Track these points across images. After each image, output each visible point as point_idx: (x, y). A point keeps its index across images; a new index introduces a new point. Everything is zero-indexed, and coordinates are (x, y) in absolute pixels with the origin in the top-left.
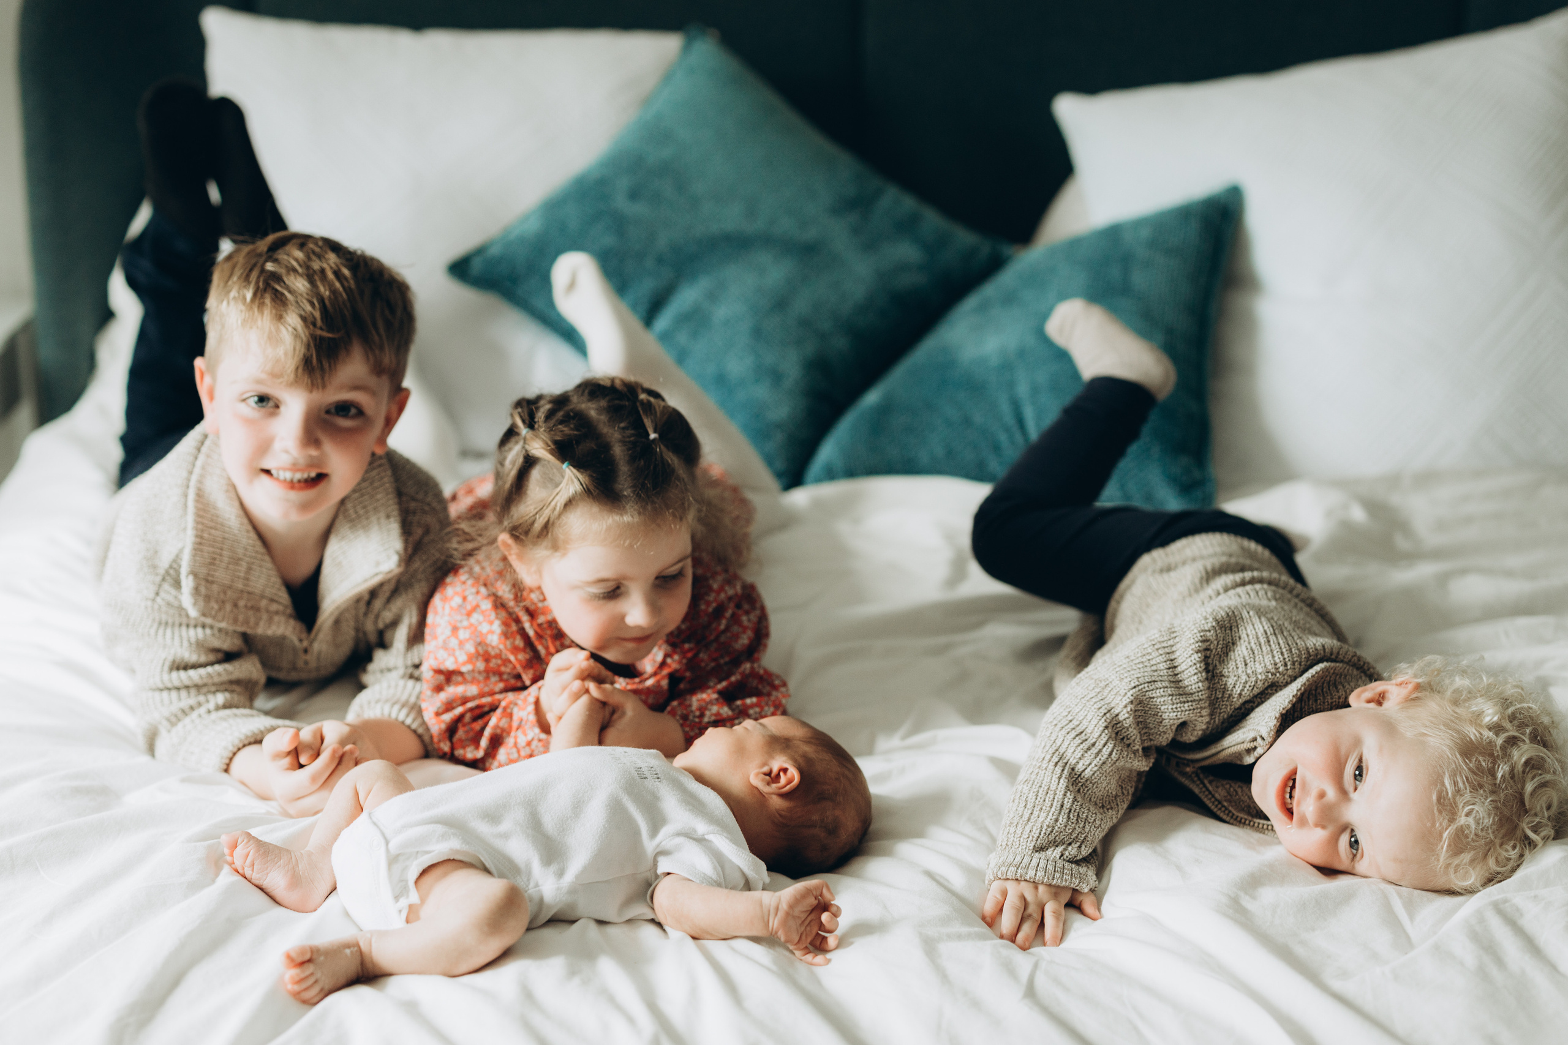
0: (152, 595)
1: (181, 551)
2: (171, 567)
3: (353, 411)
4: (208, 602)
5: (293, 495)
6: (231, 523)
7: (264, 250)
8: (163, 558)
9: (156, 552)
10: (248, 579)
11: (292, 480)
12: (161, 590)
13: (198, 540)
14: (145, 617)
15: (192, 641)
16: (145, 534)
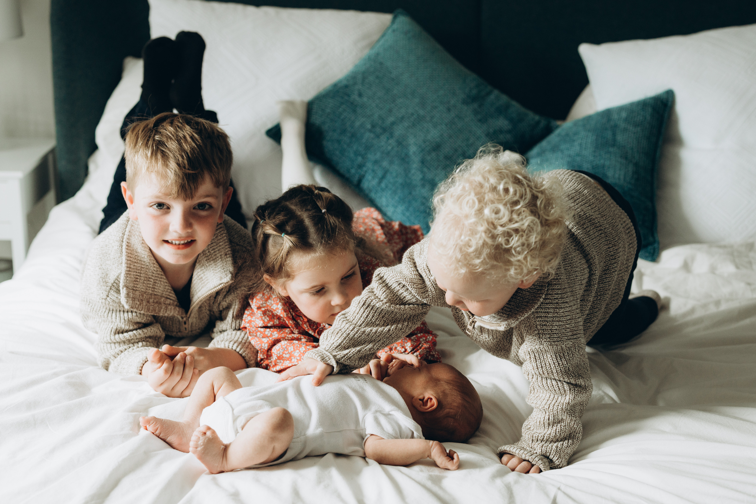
0: (105, 297)
1: (120, 274)
2: (114, 282)
3: (207, 207)
4: (134, 301)
5: (180, 252)
6: (145, 260)
7: (152, 126)
8: (110, 278)
9: (107, 275)
10: (154, 288)
11: (179, 244)
12: (110, 294)
13: (128, 269)
14: (102, 307)
15: (126, 319)
16: (101, 265)
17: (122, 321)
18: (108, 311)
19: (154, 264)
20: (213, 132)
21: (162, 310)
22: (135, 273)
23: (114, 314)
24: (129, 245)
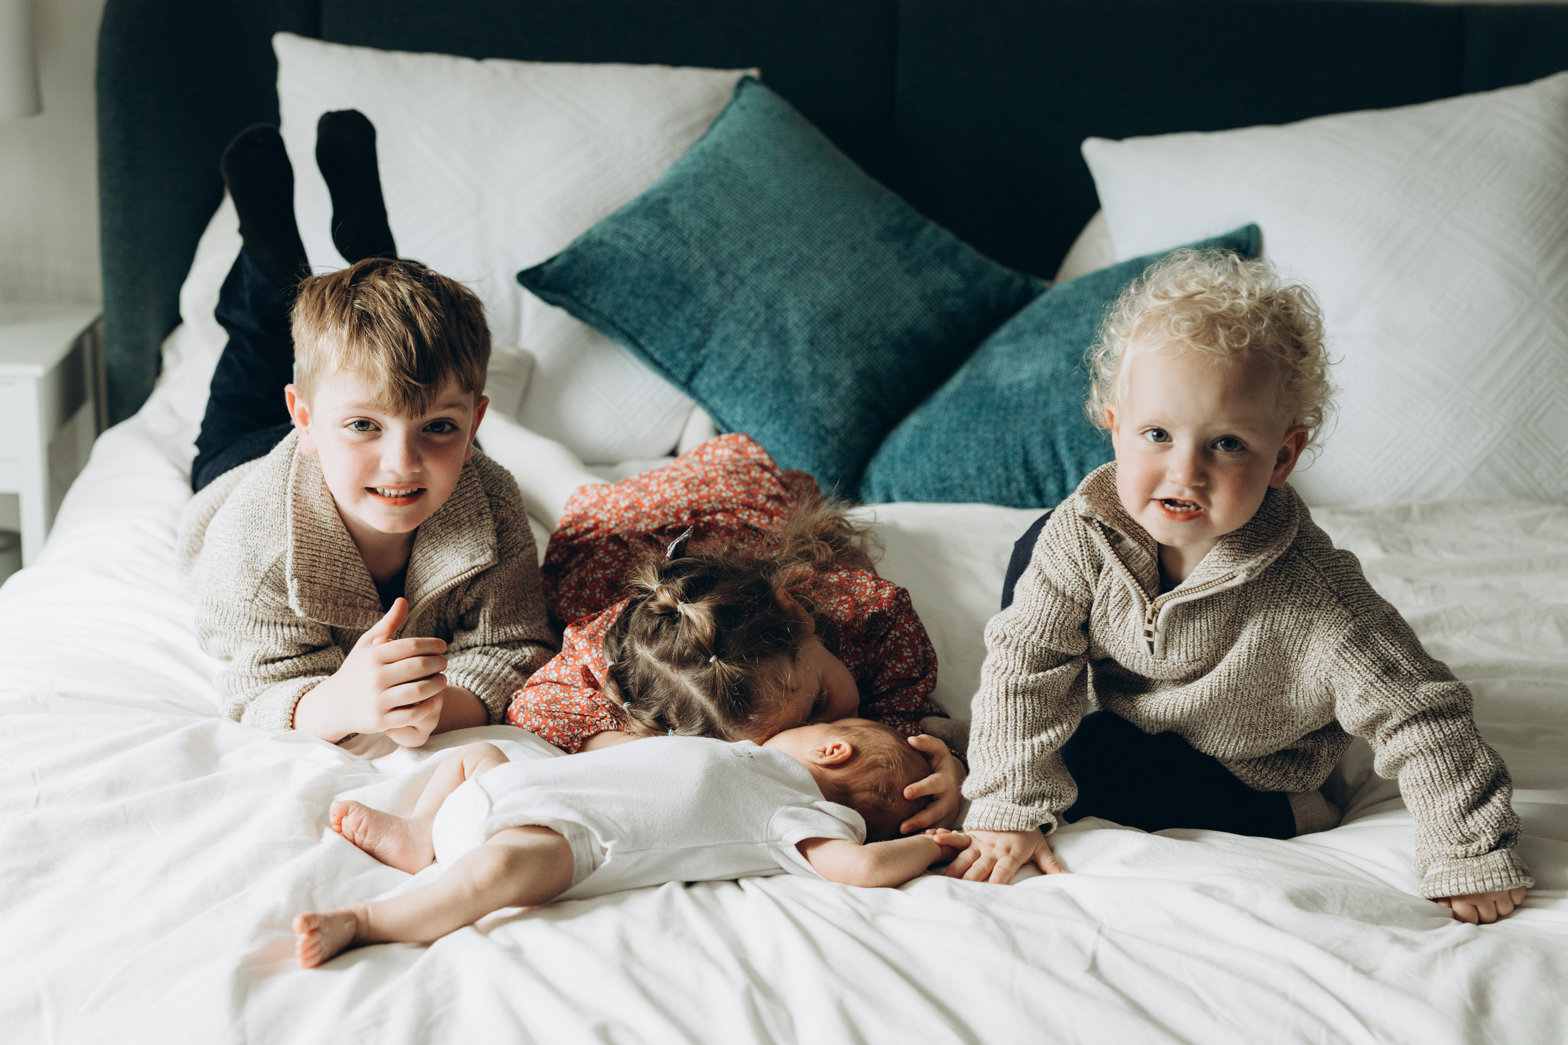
0: (250, 597)
1: (283, 554)
3: (448, 427)
4: (313, 602)
5: (397, 509)
6: (327, 526)
7: (349, 282)
8: (263, 562)
9: (256, 556)
10: (343, 579)
11: (396, 496)
12: (260, 591)
13: (298, 544)
14: (242, 617)
15: (286, 638)
16: (245, 539)
17: (280, 641)
18: (254, 623)
19: (344, 534)
20: (458, 296)
21: (359, 619)
22: (310, 552)
23: (265, 628)
24: (298, 498)
